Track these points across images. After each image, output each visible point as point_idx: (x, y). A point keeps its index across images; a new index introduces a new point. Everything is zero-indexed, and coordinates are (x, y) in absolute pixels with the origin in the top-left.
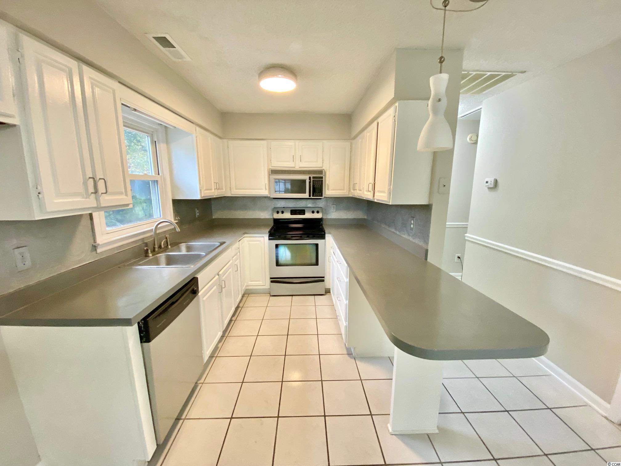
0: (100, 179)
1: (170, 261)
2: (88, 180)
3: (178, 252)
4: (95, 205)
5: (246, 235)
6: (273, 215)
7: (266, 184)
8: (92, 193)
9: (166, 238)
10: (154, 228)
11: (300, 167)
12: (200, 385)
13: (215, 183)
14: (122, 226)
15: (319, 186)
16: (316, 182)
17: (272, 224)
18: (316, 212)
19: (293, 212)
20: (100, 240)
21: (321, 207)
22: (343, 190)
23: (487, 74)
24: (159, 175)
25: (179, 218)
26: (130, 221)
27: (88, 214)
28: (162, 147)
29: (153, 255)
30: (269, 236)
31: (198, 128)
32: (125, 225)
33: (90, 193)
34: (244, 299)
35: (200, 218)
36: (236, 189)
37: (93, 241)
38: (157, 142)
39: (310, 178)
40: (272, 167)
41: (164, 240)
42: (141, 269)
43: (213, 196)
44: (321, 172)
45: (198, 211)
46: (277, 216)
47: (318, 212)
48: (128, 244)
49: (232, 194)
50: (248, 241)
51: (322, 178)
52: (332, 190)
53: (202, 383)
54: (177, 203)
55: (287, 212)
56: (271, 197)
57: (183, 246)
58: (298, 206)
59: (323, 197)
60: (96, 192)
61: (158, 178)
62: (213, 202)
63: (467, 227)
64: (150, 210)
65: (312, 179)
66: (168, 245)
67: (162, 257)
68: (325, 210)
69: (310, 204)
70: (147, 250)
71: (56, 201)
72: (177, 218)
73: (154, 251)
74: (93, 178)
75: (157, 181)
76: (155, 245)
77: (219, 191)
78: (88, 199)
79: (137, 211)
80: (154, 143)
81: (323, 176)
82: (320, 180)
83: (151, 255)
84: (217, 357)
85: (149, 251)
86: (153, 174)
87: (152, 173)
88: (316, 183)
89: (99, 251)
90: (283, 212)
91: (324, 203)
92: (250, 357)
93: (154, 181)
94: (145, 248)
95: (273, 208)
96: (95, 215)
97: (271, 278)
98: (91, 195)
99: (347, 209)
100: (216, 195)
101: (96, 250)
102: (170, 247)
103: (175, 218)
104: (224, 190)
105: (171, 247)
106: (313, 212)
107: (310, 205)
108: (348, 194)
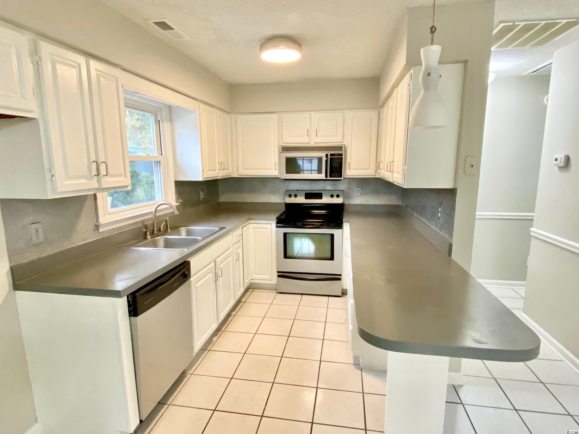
0: (102, 162)
1: (168, 245)
2: (92, 164)
3: (177, 236)
4: (97, 187)
5: (251, 221)
6: (285, 199)
7: (276, 163)
8: (95, 175)
9: (166, 221)
10: (154, 210)
11: (315, 143)
12: (189, 375)
13: (220, 163)
14: (124, 207)
15: (338, 164)
16: (334, 160)
17: (283, 209)
18: (335, 195)
19: (308, 196)
20: (102, 220)
21: (343, 191)
22: (369, 169)
23: (541, 23)
24: (162, 155)
25: (182, 201)
26: (132, 203)
27: (93, 195)
28: (166, 126)
29: (151, 238)
30: (277, 223)
31: (201, 105)
32: (127, 207)
33: (93, 175)
34: (248, 293)
35: (205, 201)
36: (244, 169)
37: (95, 220)
38: (160, 121)
39: (327, 155)
40: (283, 143)
41: (164, 223)
42: (139, 250)
43: (217, 177)
44: (340, 148)
45: (202, 193)
46: (289, 200)
47: (338, 196)
48: (128, 225)
49: (239, 175)
50: (253, 228)
51: (342, 155)
52: (354, 169)
53: (191, 374)
54: (179, 184)
55: (301, 195)
56: (281, 178)
57: (183, 230)
58: (315, 188)
59: (342, 178)
60: (98, 174)
61: (160, 158)
62: (220, 184)
63: (533, 220)
64: (151, 191)
65: (329, 157)
66: (167, 229)
67: (161, 239)
68: (348, 193)
69: (329, 186)
70: (146, 232)
71: (65, 183)
72: (180, 200)
73: (152, 233)
74: (97, 162)
75: (160, 162)
76: (154, 227)
77: (224, 171)
78: (91, 181)
79: (138, 193)
80: (158, 123)
81: (343, 153)
82: (339, 157)
83: (150, 238)
84: (209, 350)
85: (148, 233)
86: (156, 155)
87: (155, 153)
88: (334, 162)
89: (101, 230)
90: (296, 196)
91: (346, 185)
92: (244, 354)
93: (157, 162)
94: (144, 230)
95: (285, 190)
96: (99, 195)
97: (278, 272)
98: (94, 177)
99: (376, 192)
100: (221, 175)
101: (98, 229)
102: (169, 230)
103: (178, 201)
104: (230, 170)
105: (171, 230)
106: (332, 196)
107: (329, 188)
108: (374, 174)
